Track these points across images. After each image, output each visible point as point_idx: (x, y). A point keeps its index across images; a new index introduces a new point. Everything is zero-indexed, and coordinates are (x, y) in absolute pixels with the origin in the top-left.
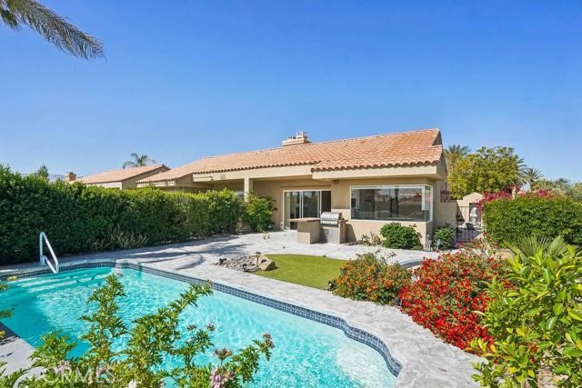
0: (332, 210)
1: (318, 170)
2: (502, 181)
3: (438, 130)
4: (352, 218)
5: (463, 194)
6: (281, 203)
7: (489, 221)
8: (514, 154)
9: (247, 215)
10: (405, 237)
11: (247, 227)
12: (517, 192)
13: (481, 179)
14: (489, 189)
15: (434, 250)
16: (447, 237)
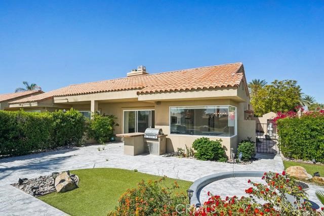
0: (155, 126)
1: (142, 93)
2: (289, 104)
3: (241, 63)
4: (172, 133)
5: (263, 113)
6: (121, 120)
7: (283, 136)
8: (297, 85)
9: (90, 130)
10: (212, 150)
11: (91, 140)
12: (302, 111)
13: (274, 103)
14: (281, 110)
15: (237, 162)
16: (248, 150)
